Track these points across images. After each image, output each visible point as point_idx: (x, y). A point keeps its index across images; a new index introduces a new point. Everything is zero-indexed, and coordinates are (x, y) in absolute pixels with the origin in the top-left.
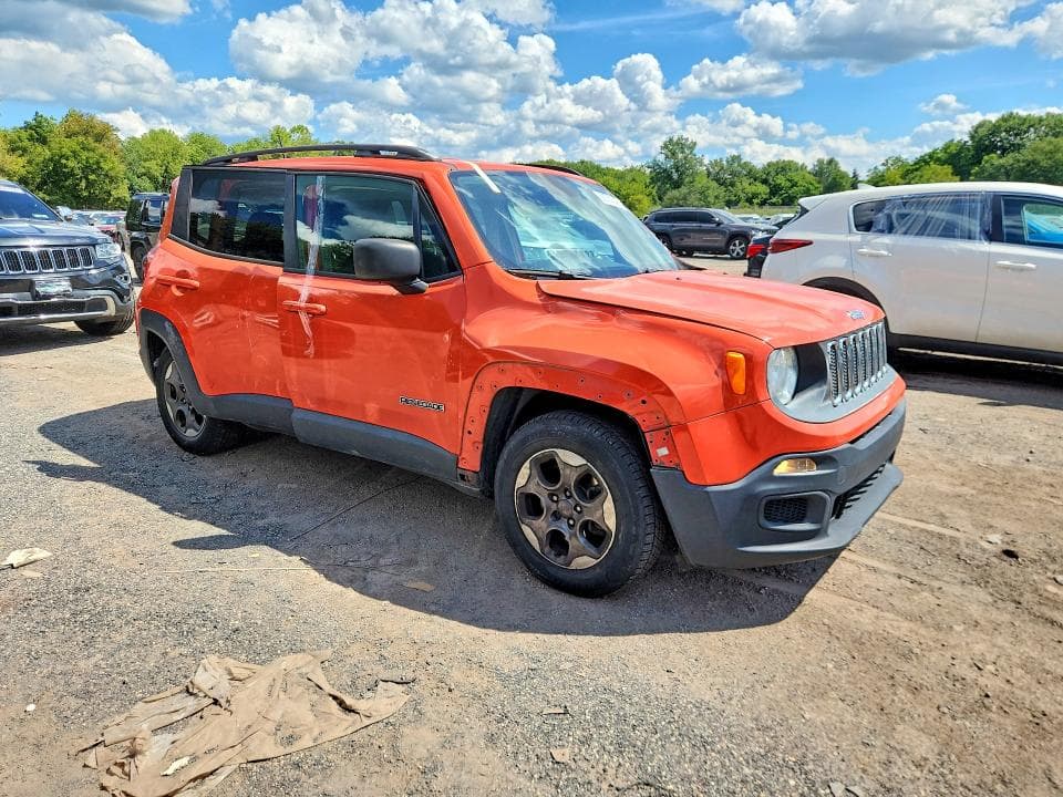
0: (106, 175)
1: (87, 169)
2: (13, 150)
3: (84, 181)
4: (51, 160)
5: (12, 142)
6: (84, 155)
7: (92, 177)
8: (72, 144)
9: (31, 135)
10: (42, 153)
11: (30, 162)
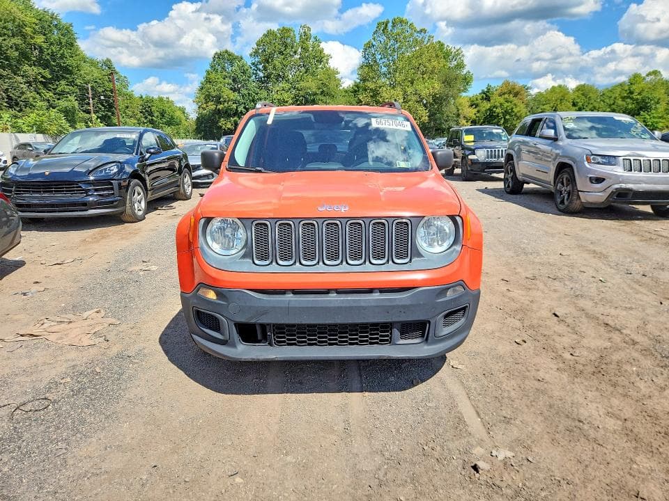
0: (515, 115)
1: (506, 112)
2: (472, 106)
3: (503, 119)
4: (489, 109)
5: (473, 101)
6: (506, 105)
7: (508, 117)
8: (501, 100)
9: (483, 97)
10: (486, 105)
11: (478, 111)
